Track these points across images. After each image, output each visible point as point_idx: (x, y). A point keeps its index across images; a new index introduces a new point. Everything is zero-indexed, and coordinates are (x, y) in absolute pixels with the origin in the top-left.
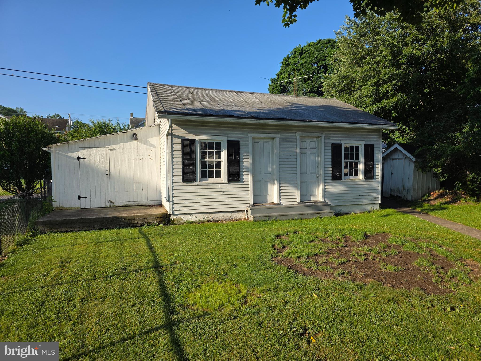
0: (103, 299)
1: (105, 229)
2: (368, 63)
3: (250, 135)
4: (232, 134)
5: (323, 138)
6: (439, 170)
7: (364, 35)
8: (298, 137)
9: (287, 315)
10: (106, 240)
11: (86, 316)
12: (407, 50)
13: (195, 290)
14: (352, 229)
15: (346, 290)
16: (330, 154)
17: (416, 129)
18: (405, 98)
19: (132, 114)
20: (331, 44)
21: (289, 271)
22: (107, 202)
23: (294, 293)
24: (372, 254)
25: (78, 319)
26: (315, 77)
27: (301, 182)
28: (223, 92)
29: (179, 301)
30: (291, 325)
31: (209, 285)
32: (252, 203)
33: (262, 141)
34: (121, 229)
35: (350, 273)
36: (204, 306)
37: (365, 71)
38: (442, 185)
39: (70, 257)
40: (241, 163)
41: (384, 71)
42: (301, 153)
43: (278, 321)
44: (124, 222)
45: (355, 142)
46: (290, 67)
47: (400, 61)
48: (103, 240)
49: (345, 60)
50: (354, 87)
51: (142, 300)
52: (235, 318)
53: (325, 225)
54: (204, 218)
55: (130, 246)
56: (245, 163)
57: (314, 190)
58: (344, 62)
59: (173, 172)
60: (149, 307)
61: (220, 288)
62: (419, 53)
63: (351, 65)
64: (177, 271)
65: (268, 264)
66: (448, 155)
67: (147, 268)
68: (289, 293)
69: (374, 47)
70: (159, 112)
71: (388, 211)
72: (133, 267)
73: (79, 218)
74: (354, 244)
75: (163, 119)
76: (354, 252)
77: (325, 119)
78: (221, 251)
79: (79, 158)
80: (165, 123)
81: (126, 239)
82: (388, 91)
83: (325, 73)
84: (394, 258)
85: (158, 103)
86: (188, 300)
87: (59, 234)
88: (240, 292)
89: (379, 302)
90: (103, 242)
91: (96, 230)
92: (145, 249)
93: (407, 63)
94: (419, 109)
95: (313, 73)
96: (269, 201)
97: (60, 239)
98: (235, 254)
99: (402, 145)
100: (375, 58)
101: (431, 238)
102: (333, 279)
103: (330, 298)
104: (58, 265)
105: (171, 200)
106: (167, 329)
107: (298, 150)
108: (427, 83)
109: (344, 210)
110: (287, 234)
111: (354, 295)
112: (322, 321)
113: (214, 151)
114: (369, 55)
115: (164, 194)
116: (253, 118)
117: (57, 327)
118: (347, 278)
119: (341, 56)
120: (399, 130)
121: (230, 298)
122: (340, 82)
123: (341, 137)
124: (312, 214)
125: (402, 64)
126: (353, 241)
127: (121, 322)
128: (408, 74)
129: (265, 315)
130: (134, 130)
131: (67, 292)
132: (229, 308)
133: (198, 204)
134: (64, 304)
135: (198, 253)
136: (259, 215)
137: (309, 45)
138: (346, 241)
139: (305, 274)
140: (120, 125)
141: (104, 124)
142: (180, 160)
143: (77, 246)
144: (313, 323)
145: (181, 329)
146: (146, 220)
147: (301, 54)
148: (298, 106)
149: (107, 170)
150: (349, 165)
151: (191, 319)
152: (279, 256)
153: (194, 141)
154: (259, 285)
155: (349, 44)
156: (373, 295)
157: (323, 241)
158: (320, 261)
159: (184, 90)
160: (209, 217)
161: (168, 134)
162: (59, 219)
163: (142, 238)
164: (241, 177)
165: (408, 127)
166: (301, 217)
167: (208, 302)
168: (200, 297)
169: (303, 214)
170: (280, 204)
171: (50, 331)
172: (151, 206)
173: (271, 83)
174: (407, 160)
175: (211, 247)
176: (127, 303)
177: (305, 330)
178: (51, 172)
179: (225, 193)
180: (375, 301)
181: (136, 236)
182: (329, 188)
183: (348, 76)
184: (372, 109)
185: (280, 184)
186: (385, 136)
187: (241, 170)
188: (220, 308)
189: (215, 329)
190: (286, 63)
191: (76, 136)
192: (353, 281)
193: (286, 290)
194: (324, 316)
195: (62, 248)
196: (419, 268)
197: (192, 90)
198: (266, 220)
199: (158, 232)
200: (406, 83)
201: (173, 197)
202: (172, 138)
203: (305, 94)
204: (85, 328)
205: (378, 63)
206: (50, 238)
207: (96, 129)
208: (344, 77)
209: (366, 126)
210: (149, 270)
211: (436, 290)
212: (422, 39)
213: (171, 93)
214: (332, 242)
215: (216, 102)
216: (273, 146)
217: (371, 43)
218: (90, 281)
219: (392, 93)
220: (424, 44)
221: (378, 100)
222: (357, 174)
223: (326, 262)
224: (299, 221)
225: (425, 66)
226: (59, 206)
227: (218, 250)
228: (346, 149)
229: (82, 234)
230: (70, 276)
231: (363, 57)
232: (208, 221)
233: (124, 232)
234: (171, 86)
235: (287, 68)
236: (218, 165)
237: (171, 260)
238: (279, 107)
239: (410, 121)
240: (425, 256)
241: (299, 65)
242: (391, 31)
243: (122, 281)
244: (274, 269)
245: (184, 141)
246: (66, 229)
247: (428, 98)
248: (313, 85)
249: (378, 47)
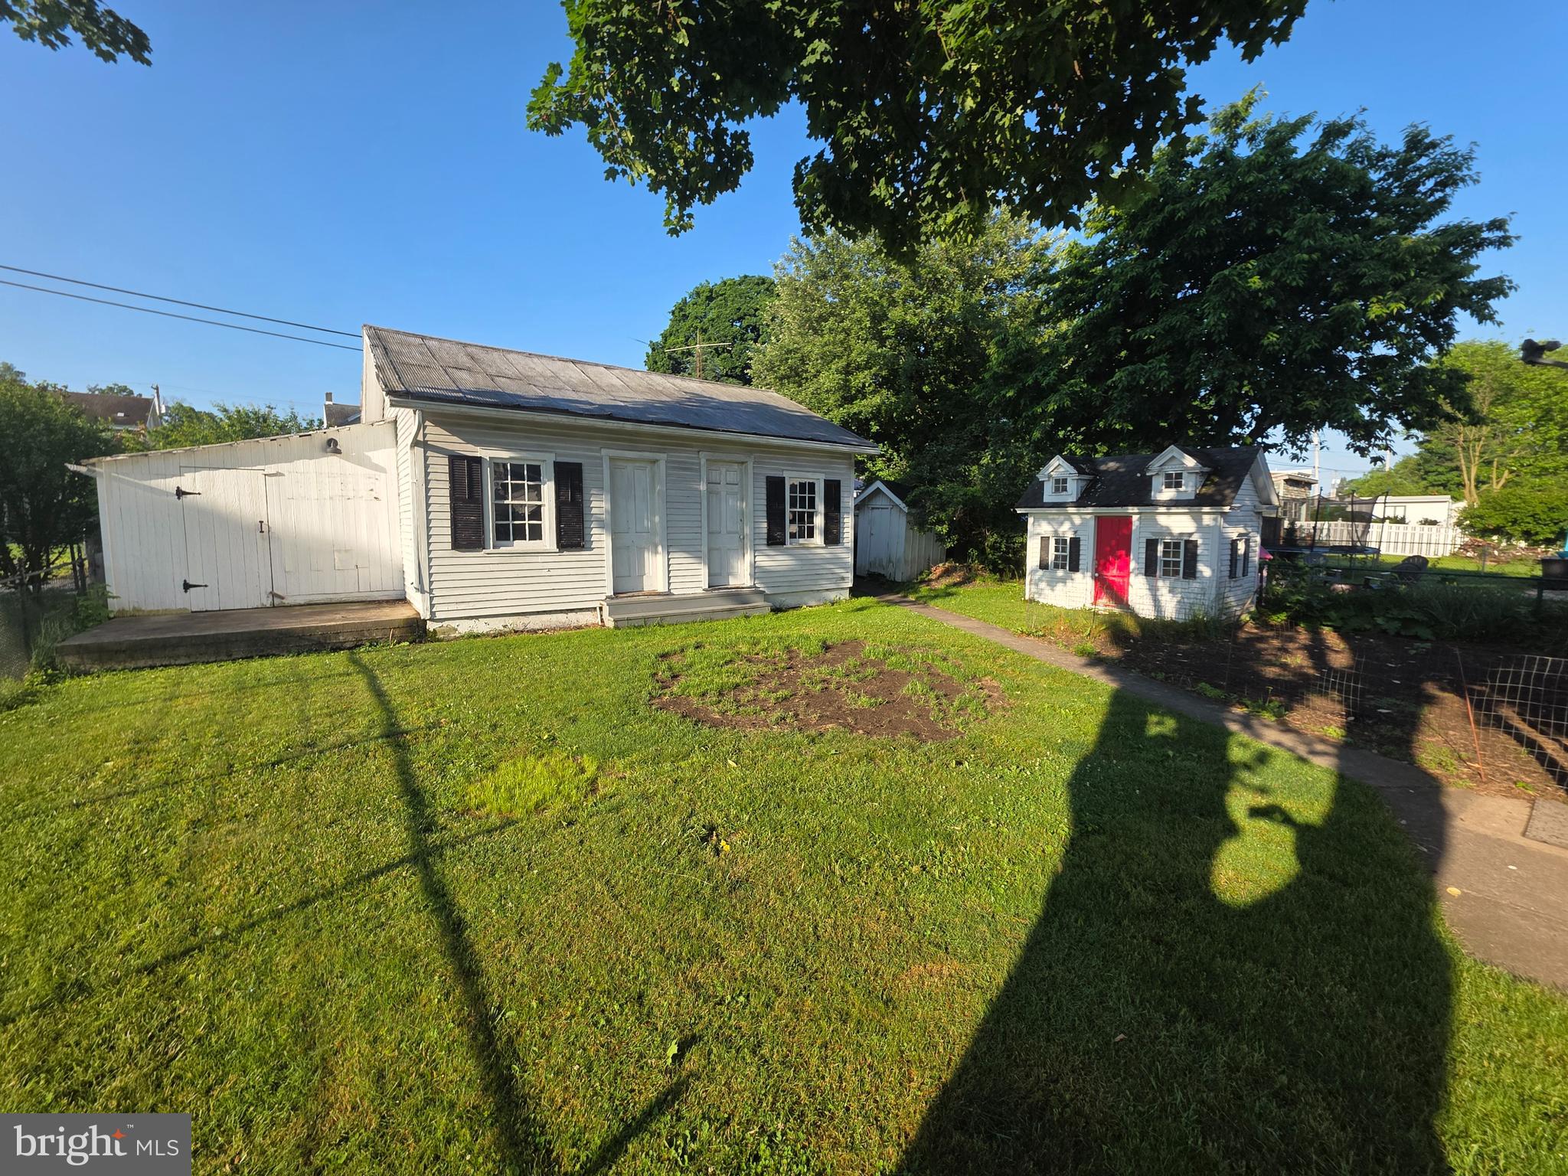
0: (253, 817)
1: (261, 657)
2: (831, 330)
3: (604, 452)
4: (564, 448)
5: (750, 465)
6: (944, 529)
7: (824, 276)
8: (703, 461)
9: (676, 806)
10: (261, 683)
11: (204, 861)
12: (895, 314)
13: (482, 775)
14: (801, 636)
15: (788, 747)
16: (764, 496)
17: (910, 455)
18: (893, 399)
19: (329, 396)
20: (766, 286)
21: (684, 722)
22: (264, 596)
23: (693, 763)
24: (836, 678)
25: (181, 869)
26: (738, 347)
27: (709, 550)
28: (544, 361)
29: (444, 802)
30: (684, 825)
31: (515, 764)
32: (611, 593)
33: (630, 466)
34: (302, 656)
35: (796, 715)
36: (503, 808)
37: (826, 344)
38: (950, 554)
39: (160, 728)
40: (585, 511)
41: (858, 346)
42: (709, 492)
43: (659, 818)
44: (309, 640)
45: (809, 475)
46: (689, 322)
47: (885, 333)
48: (254, 683)
49: (791, 318)
50: (806, 371)
51: (354, 809)
52: (570, 824)
53: (755, 631)
54: (505, 626)
55: (327, 692)
56: (594, 511)
57: (735, 564)
58: (789, 323)
59: (429, 528)
60: (372, 824)
61: (539, 768)
62: (915, 321)
63: (802, 330)
64: (441, 740)
65: (642, 711)
66: (958, 503)
67: (367, 738)
68: (683, 764)
69: (841, 301)
70: (391, 392)
71: (864, 600)
72: (331, 739)
73: (186, 634)
74: (806, 664)
75: (402, 409)
76: (804, 678)
77: (753, 428)
78: (543, 692)
79: (180, 493)
80: (408, 419)
81: (316, 679)
82: (864, 384)
83: (756, 341)
84: (871, 684)
85: (390, 374)
86: (466, 798)
87: (129, 675)
88: (583, 771)
89: (844, 764)
90: (254, 687)
91: (234, 660)
92: (363, 697)
93: (896, 337)
94: (915, 421)
95: (734, 338)
96: (647, 588)
97: (130, 686)
98: (575, 696)
99: (887, 483)
100: (842, 322)
101: (931, 646)
102: (765, 730)
103: (759, 765)
104: (126, 747)
105: (427, 588)
106: (416, 864)
107: (703, 487)
108: (928, 375)
109: (789, 601)
110: (682, 651)
111: (801, 755)
112: (743, 809)
113: (526, 482)
114: (832, 314)
115: (411, 577)
116: (610, 417)
117: (120, 895)
118: (791, 725)
119: (782, 312)
120: (883, 456)
121: (560, 785)
122: (781, 361)
123: (784, 465)
124: (731, 610)
125: (888, 337)
126: (804, 658)
127: (300, 864)
128: (897, 356)
129: (634, 811)
130: (333, 433)
131: (152, 810)
132: (559, 804)
133: (493, 596)
134: (141, 838)
135: (492, 700)
136: (626, 616)
137: (725, 283)
138: (790, 659)
139: (715, 724)
140: (299, 420)
141: (255, 414)
142: (447, 500)
143: (181, 701)
144: (727, 816)
145: (448, 861)
146: (366, 633)
147: (710, 299)
148: (704, 401)
149: (261, 522)
150: (799, 518)
151: (473, 837)
152: (665, 694)
153: (479, 460)
154: (622, 754)
155: (797, 289)
156: (833, 752)
157: (749, 661)
158: (743, 698)
159: (454, 348)
160: (518, 623)
161: (415, 443)
162: (127, 637)
163: (358, 673)
164: (586, 538)
165: (897, 451)
166: (711, 617)
167: (512, 797)
168: (495, 791)
169: (714, 612)
170: (669, 593)
171: (99, 907)
172: (379, 603)
173: (650, 352)
174: (895, 511)
175: (521, 686)
176: (317, 819)
177: (712, 829)
178: (98, 525)
179: (552, 572)
180: (837, 762)
181: (341, 670)
182: (764, 561)
183: (795, 351)
184: (838, 415)
185: (668, 553)
186: (860, 467)
187: (586, 525)
188: (539, 807)
189: (525, 852)
190: (681, 313)
191: (176, 441)
192: (800, 730)
193: (675, 758)
194: (746, 800)
195: (138, 707)
196: (910, 699)
197: (473, 349)
198: (641, 625)
199: (396, 660)
200: (894, 372)
201: (431, 583)
202: (425, 453)
203: (717, 379)
204: (202, 888)
205: (847, 332)
206: (101, 684)
207: (232, 425)
208: (789, 352)
209: (827, 446)
210: (373, 743)
211: (937, 734)
212: (920, 296)
213: (421, 353)
214: (766, 661)
215: (528, 380)
216: (653, 478)
217: (835, 294)
218: (218, 778)
219: (871, 388)
220: (923, 305)
221: (848, 400)
222: (811, 535)
223: (755, 700)
224: (707, 624)
225: (924, 345)
226: (127, 609)
227: (535, 690)
228: (793, 487)
229: (195, 671)
230: (159, 771)
231: (822, 318)
232: (516, 632)
233: (309, 663)
234: (423, 338)
235: (682, 324)
236: (536, 513)
237: (426, 717)
238: (664, 398)
239: (901, 441)
240: (920, 678)
241: (705, 320)
242: (869, 274)
243: (303, 773)
244: (654, 720)
245: (455, 459)
246: (150, 663)
247: (929, 403)
248: (733, 362)
249: (847, 302)
